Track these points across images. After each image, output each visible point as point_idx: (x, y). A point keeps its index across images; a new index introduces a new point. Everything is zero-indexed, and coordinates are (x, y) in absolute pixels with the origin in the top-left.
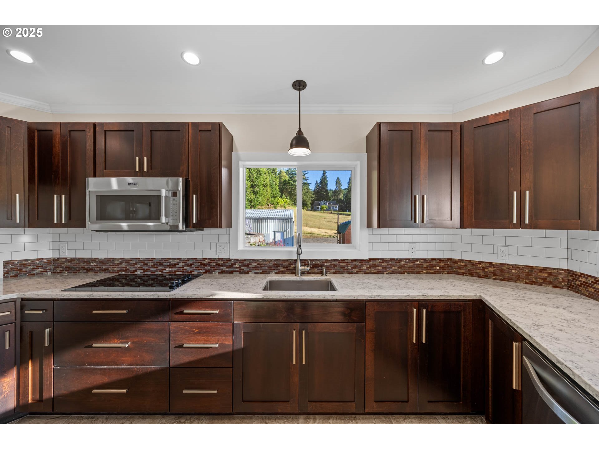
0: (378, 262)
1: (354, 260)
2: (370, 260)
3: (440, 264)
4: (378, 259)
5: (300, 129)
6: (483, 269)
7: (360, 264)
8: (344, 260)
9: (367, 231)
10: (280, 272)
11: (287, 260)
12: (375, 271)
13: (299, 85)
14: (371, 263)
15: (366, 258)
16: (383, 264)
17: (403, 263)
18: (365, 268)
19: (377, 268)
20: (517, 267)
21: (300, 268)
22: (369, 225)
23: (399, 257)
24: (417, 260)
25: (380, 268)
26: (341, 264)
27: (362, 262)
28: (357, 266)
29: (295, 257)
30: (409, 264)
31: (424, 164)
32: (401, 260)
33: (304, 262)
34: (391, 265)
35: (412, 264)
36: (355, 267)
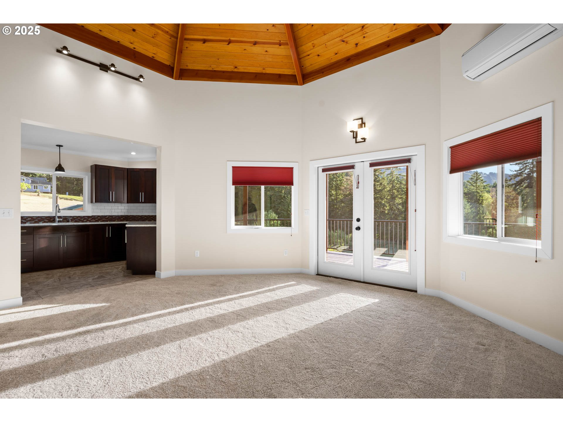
0: (96, 217)
1: (85, 216)
2: (92, 216)
3: (123, 217)
4: (96, 216)
5: (60, 163)
6: (137, 218)
7: (88, 218)
8: (80, 216)
9: (90, 205)
10: (45, 222)
11: (49, 217)
12: (95, 221)
13: (60, 146)
14: (93, 217)
15: (90, 215)
16: (98, 218)
17: (107, 217)
18: (90, 219)
19: (96, 219)
20: (145, 216)
21: (57, 219)
22: (92, 202)
23: (105, 215)
24: (114, 216)
25: (97, 219)
26: (78, 218)
27: (89, 217)
28: (86, 219)
29: (54, 215)
30: (110, 218)
31: (113, 181)
32: (107, 216)
33: (59, 217)
34: (102, 218)
35: (111, 218)
36: (85, 219)
